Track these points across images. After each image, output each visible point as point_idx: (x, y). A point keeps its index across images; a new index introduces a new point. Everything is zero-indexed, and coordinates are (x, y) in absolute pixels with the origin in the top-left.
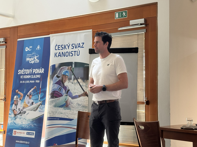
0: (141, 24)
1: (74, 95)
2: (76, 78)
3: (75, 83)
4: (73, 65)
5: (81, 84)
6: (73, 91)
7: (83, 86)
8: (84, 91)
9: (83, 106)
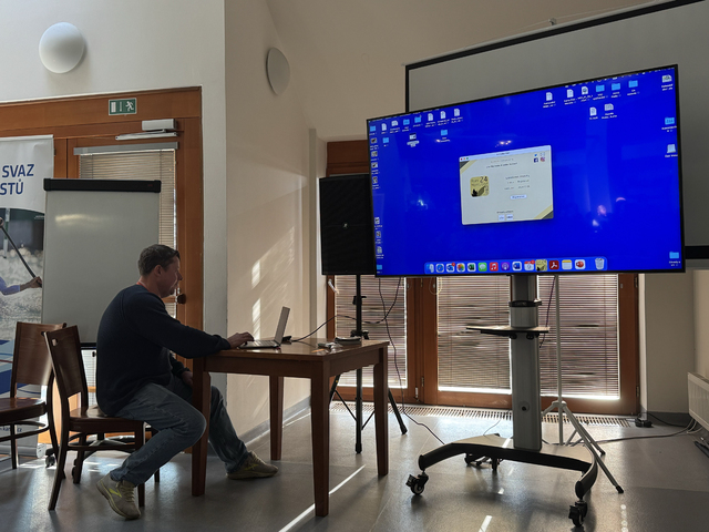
0: (167, 131)
1: (9, 286)
2: (14, 246)
3: (11, 258)
4: (8, 216)
5: (26, 260)
6: (7, 276)
7: (32, 264)
8: (34, 276)
9: (32, 311)
